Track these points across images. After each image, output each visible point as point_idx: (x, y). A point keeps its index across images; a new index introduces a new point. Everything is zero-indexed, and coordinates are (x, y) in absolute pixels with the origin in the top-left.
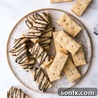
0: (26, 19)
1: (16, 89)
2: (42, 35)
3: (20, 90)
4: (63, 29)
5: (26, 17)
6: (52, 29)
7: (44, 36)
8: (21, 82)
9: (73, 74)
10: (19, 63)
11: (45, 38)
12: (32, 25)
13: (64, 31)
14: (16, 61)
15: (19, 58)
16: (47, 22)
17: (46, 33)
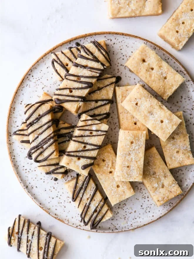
0: (54, 57)
1: (29, 222)
2: (90, 93)
3: (39, 223)
4: (141, 80)
5: (53, 51)
6: (114, 80)
7: (95, 96)
8: (41, 204)
9: (163, 186)
10: (36, 161)
11: (97, 101)
12: (67, 71)
13: (143, 86)
14: (30, 156)
15: (37, 148)
16: (103, 65)
17: (99, 89)
